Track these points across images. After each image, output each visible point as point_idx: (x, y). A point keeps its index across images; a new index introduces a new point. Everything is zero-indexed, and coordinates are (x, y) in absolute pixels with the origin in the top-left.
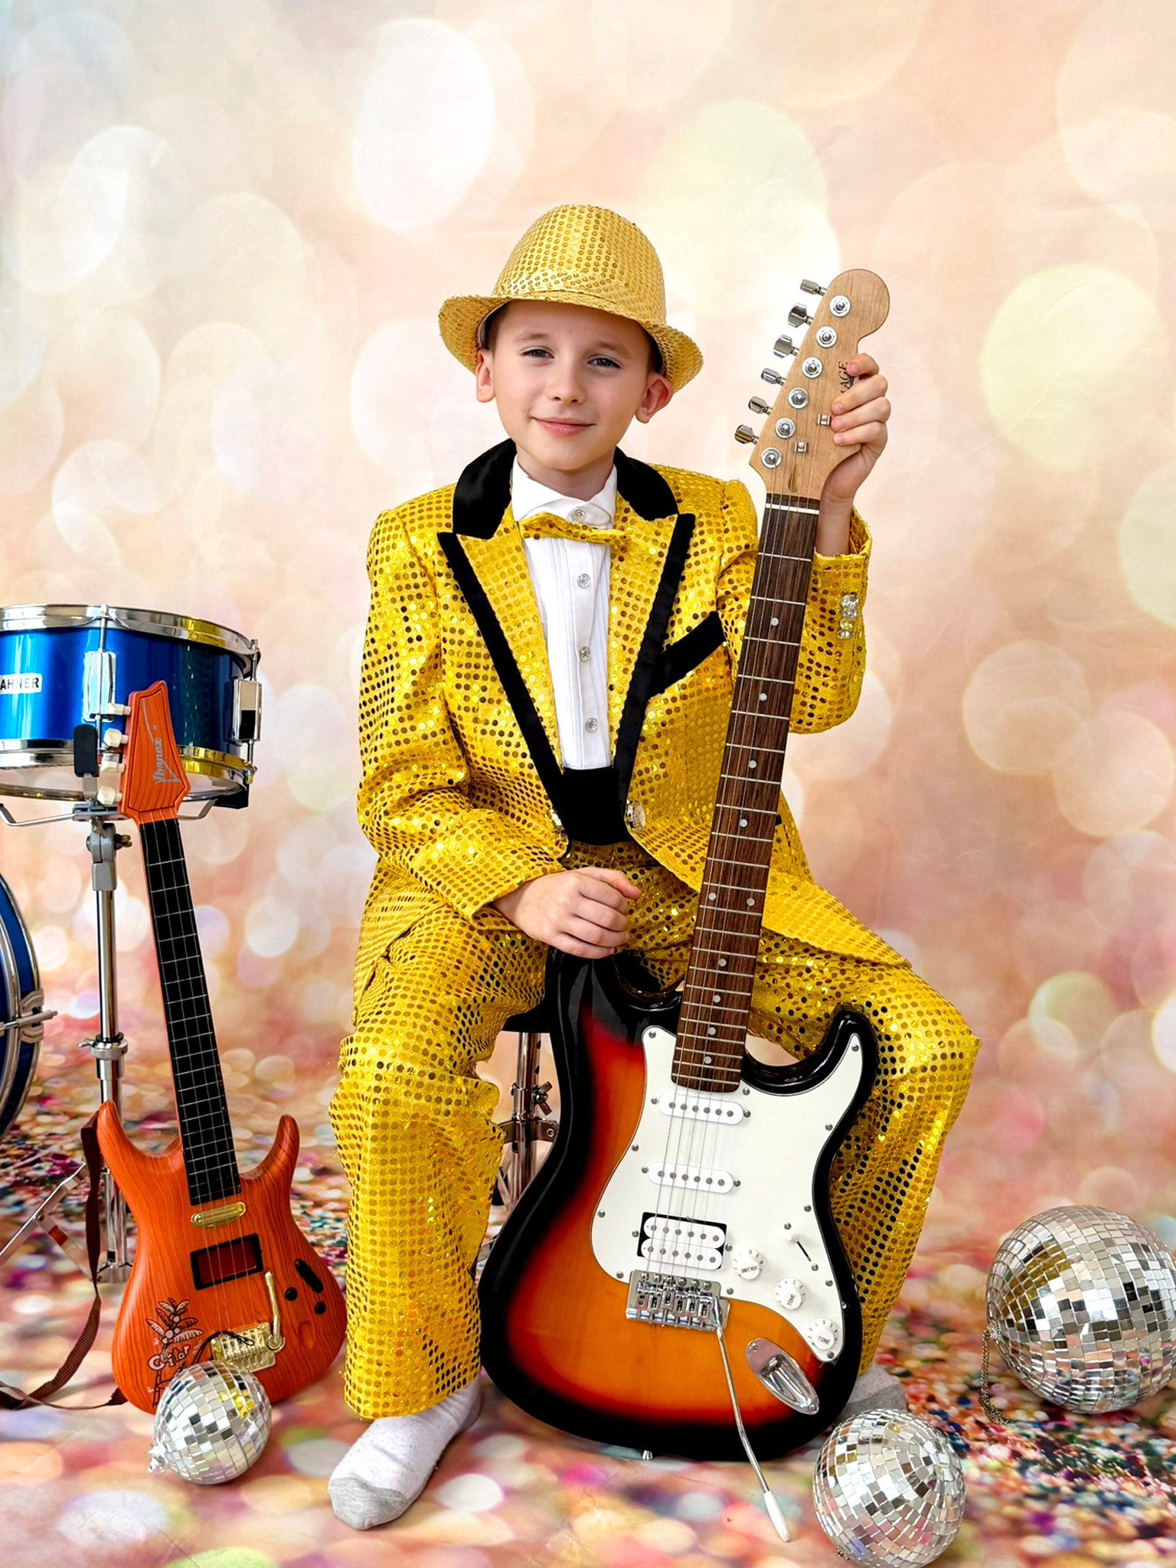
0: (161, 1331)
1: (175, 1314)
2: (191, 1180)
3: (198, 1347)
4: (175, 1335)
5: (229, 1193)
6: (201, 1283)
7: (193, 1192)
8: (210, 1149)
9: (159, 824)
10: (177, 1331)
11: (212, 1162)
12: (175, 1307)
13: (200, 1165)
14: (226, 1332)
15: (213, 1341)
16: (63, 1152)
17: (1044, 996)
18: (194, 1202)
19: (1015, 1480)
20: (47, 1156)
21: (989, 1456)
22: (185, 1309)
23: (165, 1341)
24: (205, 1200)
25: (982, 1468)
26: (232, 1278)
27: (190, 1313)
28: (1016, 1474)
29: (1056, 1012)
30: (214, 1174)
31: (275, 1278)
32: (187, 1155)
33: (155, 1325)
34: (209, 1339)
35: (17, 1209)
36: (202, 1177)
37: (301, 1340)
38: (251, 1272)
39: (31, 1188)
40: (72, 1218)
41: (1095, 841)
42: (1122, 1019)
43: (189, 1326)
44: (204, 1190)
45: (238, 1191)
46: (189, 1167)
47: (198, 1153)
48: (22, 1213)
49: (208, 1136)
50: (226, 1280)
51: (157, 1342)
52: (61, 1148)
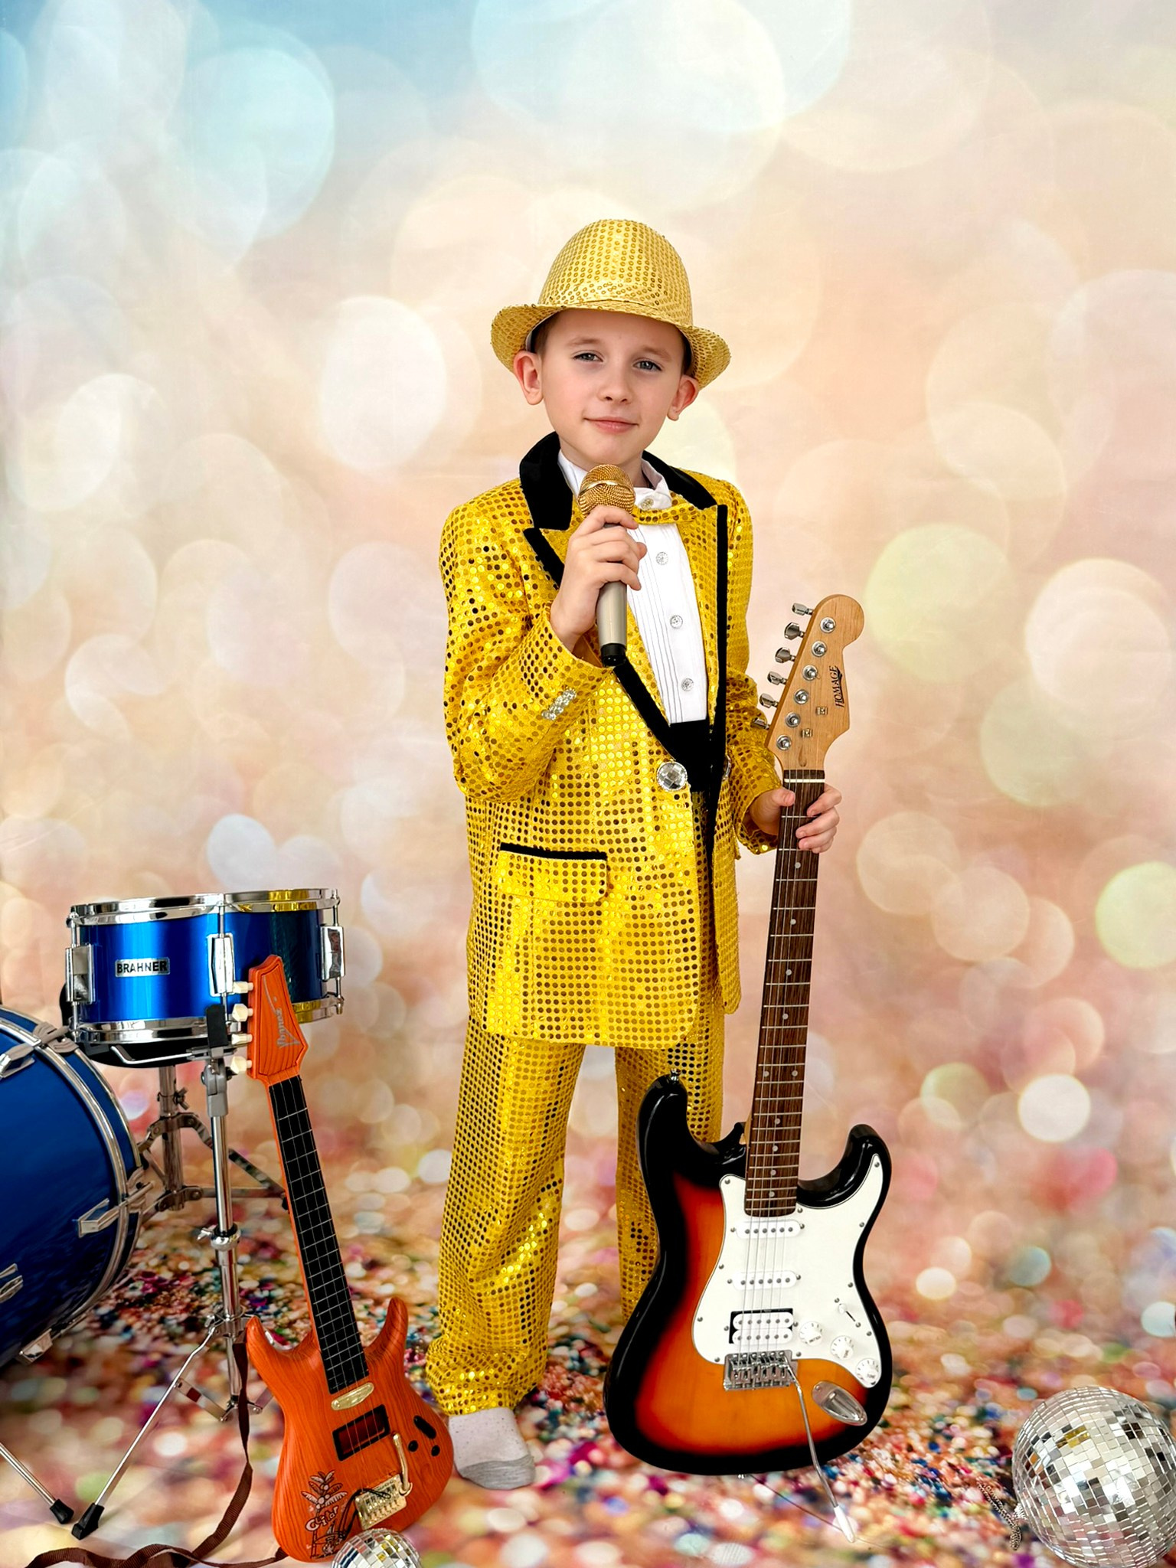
0: (314, 1499)
1: (324, 1484)
2: (329, 1374)
3: (345, 1505)
4: (326, 1500)
5: (360, 1377)
6: (342, 1456)
7: (331, 1384)
8: (343, 1346)
9: (285, 1083)
10: (327, 1497)
11: (345, 1356)
12: (324, 1479)
13: (336, 1360)
14: (367, 1490)
15: (357, 1499)
16: (150, 1270)
17: (932, 1081)
18: (333, 1391)
19: (993, 1522)
20: (137, 1275)
21: (968, 1501)
22: (332, 1478)
23: (318, 1507)
24: (341, 1387)
25: (967, 1513)
26: (367, 1444)
27: (336, 1481)
28: (992, 1516)
29: (942, 1092)
30: (347, 1365)
31: (401, 1437)
32: (324, 1355)
33: (309, 1496)
34: (353, 1498)
35: (127, 1336)
36: (338, 1370)
37: (423, 1479)
38: (382, 1436)
39: (133, 1310)
40: (177, 1341)
41: (969, 964)
42: (995, 1099)
43: (336, 1491)
44: (340, 1379)
45: (367, 1374)
46: (327, 1364)
47: (333, 1350)
48: (133, 1340)
49: (341, 1335)
50: (363, 1446)
51: (312, 1509)
52: (147, 1264)
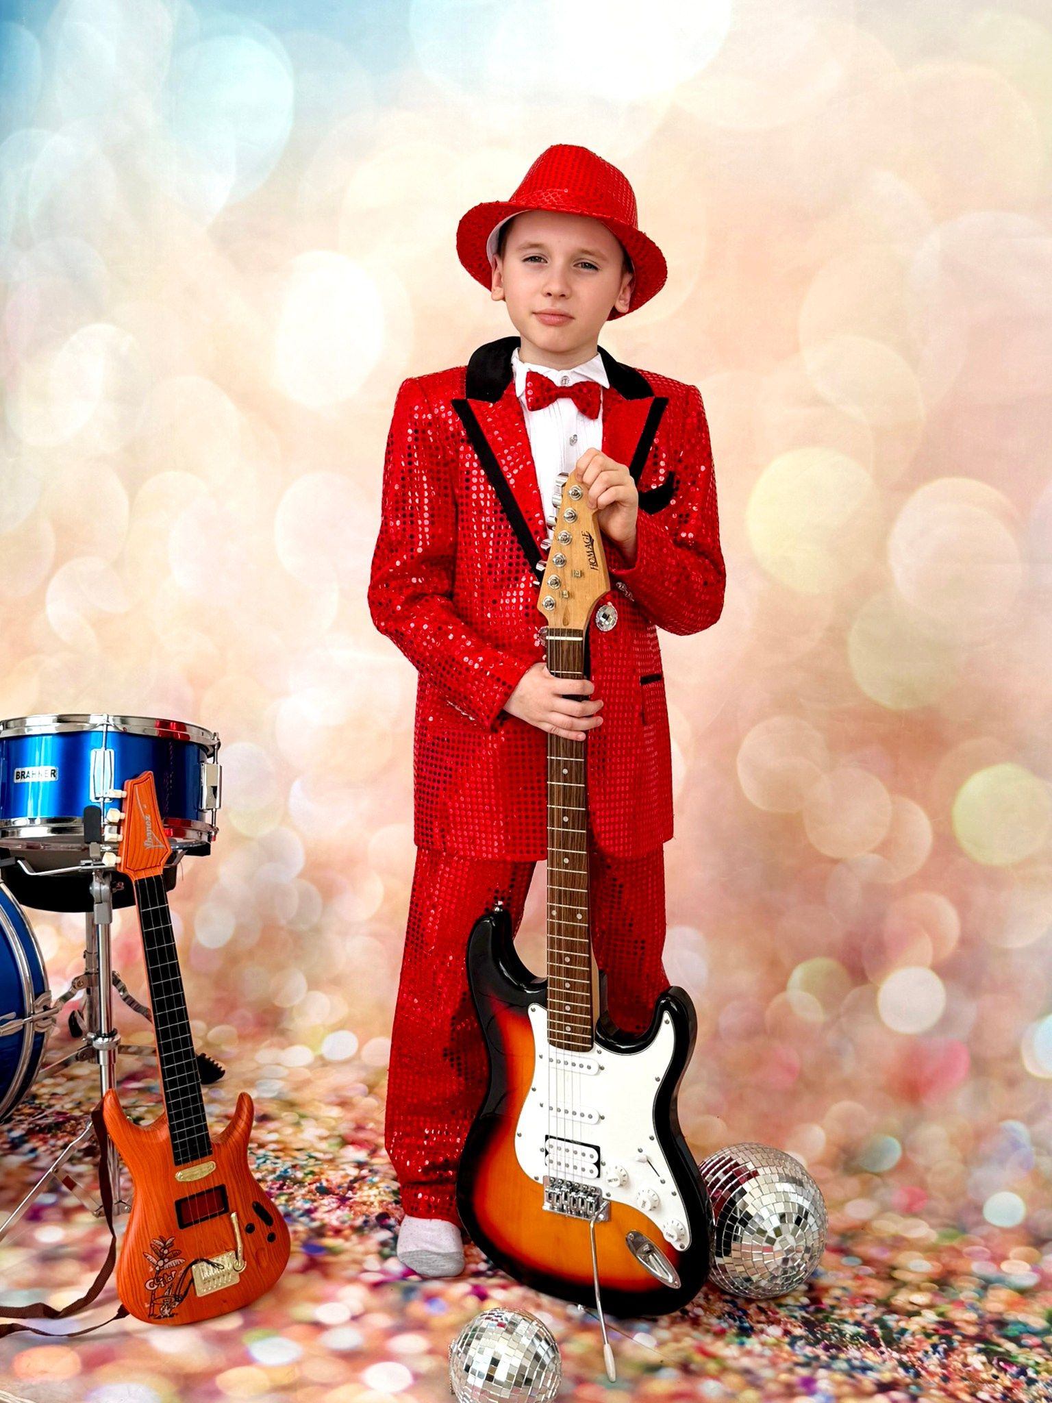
0: (155, 1261)
1: (165, 1248)
2: (175, 1147)
4: (165, 1263)
5: (203, 1155)
6: (183, 1225)
7: (176, 1156)
8: (189, 1123)
9: (149, 879)
10: (166, 1260)
11: (191, 1132)
12: (164, 1243)
13: (182, 1135)
14: (203, 1260)
15: (194, 1267)
17: (798, 975)
18: (177, 1163)
21: (768, 1335)
22: (172, 1244)
23: (157, 1268)
24: (186, 1161)
27: (175, 1247)
28: (787, 1348)
29: (808, 986)
30: (192, 1141)
31: (238, 1215)
32: (172, 1128)
33: (150, 1257)
35: (32, 1156)
36: (183, 1144)
37: (258, 1262)
38: (221, 1213)
39: (41, 1136)
41: (835, 861)
42: (856, 991)
43: (175, 1256)
44: (185, 1153)
45: (210, 1153)
46: (173, 1137)
47: (180, 1126)
49: (188, 1113)
50: (202, 1220)
51: (151, 1269)
